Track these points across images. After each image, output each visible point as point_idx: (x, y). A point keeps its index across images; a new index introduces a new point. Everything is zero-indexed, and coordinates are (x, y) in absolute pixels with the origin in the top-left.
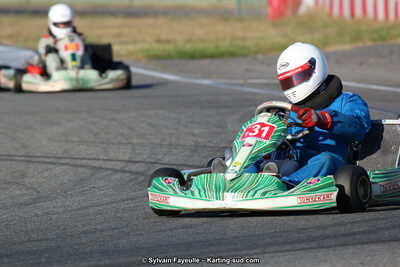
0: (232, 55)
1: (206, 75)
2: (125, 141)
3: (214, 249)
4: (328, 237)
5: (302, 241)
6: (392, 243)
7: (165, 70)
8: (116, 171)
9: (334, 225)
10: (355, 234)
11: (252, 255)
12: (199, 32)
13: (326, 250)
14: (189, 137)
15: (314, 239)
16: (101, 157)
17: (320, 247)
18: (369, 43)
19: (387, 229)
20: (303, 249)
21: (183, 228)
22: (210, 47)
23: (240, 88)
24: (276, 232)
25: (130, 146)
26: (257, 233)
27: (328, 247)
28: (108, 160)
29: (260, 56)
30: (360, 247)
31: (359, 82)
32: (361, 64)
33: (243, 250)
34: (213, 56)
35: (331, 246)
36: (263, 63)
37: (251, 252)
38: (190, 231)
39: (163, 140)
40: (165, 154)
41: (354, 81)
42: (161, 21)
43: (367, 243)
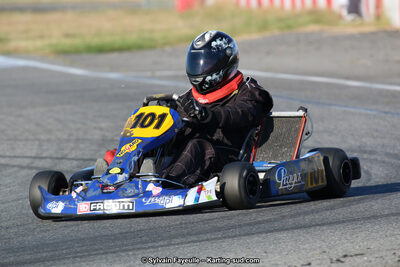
0: (140, 47)
1: (113, 68)
2: (32, 137)
3: (119, 243)
4: (234, 227)
6: (296, 231)
7: (72, 64)
8: (22, 167)
10: (260, 223)
11: (158, 247)
12: (107, 25)
13: (230, 240)
14: (98, 132)
15: (219, 229)
16: (8, 154)
17: (225, 237)
18: (276, 32)
19: (292, 216)
20: (207, 240)
22: (117, 40)
24: (181, 224)
25: (37, 143)
26: (163, 225)
27: (233, 237)
28: (15, 157)
29: (168, 49)
30: (264, 235)
31: (267, 70)
32: (268, 53)
34: (121, 49)
35: (236, 236)
36: (170, 55)
37: (156, 245)
39: (70, 135)
40: (72, 149)
42: (69, 16)
43: (272, 231)
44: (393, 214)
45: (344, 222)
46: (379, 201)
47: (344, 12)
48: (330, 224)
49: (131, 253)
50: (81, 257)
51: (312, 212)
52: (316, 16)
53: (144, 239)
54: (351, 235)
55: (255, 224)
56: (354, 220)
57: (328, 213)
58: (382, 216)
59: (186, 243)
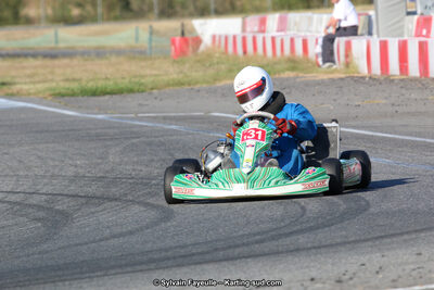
0: (131, 91)
1: (102, 110)
4: (168, 259)
5: (142, 263)
6: (223, 263)
9: (176, 247)
10: (194, 254)
14: (72, 168)
15: (154, 261)
19: (224, 249)
20: (141, 271)
22: (110, 85)
23: (129, 122)
24: (122, 255)
26: (106, 257)
27: (164, 268)
29: (155, 91)
30: (193, 267)
34: (112, 93)
35: (167, 267)
36: (156, 98)
39: (47, 172)
44: (315, 248)
45: (268, 254)
46: (306, 235)
47: (320, 60)
48: (256, 256)
51: (243, 244)
52: (293, 63)
53: (84, 269)
54: (271, 267)
55: (189, 256)
56: (278, 253)
57: (257, 246)
58: (304, 249)
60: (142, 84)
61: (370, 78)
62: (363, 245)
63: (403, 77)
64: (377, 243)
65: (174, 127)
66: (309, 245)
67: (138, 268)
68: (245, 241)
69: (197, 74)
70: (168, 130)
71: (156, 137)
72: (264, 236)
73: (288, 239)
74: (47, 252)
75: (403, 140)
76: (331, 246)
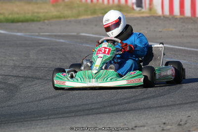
0: (33, 21)
1: (19, 31)
3: (23, 117)
4: (80, 111)
5: (67, 113)
6: (111, 114)
9: (83, 105)
10: (93, 109)
11: (43, 120)
12: (16, 9)
13: (78, 117)
14: (11, 62)
15: (73, 112)
17: (76, 116)
18: (100, 15)
19: (109, 106)
20: (67, 117)
21: (8, 106)
22: (21, 17)
23: (36, 37)
24: (54, 108)
26: (45, 109)
29: (46, 21)
30: (95, 115)
31: (95, 34)
32: (96, 25)
33: (37, 117)
34: (23, 21)
35: (81, 115)
36: (48, 25)
37: (42, 118)
38: (11, 108)
41: (93, 34)
43: (99, 114)
44: (159, 107)
45: (134, 110)
46: (152, 100)
47: (135, 7)
48: (128, 111)
49: (29, 122)
50: (4, 124)
51: (119, 104)
53: (36, 115)
54: (138, 116)
55: (91, 109)
56: (140, 109)
57: (127, 105)
58: (153, 108)
59: (57, 118)
60: (38, 17)
61: (164, 17)
62: (185, 106)
63: (182, 17)
64: (192, 105)
65: (62, 41)
66: (155, 106)
67: (65, 115)
68: (119, 102)
69: (67, 12)
70: (59, 42)
71: (53, 46)
72: (129, 100)
73: (143, 102)
74: (12, 106)
75: (190, 51)
76: (168, 106)
